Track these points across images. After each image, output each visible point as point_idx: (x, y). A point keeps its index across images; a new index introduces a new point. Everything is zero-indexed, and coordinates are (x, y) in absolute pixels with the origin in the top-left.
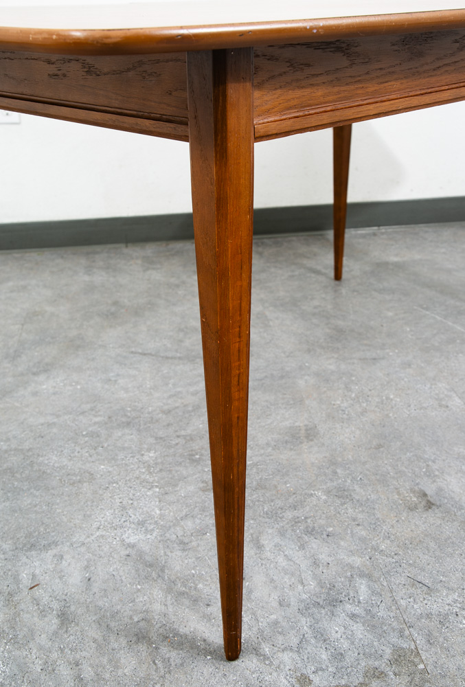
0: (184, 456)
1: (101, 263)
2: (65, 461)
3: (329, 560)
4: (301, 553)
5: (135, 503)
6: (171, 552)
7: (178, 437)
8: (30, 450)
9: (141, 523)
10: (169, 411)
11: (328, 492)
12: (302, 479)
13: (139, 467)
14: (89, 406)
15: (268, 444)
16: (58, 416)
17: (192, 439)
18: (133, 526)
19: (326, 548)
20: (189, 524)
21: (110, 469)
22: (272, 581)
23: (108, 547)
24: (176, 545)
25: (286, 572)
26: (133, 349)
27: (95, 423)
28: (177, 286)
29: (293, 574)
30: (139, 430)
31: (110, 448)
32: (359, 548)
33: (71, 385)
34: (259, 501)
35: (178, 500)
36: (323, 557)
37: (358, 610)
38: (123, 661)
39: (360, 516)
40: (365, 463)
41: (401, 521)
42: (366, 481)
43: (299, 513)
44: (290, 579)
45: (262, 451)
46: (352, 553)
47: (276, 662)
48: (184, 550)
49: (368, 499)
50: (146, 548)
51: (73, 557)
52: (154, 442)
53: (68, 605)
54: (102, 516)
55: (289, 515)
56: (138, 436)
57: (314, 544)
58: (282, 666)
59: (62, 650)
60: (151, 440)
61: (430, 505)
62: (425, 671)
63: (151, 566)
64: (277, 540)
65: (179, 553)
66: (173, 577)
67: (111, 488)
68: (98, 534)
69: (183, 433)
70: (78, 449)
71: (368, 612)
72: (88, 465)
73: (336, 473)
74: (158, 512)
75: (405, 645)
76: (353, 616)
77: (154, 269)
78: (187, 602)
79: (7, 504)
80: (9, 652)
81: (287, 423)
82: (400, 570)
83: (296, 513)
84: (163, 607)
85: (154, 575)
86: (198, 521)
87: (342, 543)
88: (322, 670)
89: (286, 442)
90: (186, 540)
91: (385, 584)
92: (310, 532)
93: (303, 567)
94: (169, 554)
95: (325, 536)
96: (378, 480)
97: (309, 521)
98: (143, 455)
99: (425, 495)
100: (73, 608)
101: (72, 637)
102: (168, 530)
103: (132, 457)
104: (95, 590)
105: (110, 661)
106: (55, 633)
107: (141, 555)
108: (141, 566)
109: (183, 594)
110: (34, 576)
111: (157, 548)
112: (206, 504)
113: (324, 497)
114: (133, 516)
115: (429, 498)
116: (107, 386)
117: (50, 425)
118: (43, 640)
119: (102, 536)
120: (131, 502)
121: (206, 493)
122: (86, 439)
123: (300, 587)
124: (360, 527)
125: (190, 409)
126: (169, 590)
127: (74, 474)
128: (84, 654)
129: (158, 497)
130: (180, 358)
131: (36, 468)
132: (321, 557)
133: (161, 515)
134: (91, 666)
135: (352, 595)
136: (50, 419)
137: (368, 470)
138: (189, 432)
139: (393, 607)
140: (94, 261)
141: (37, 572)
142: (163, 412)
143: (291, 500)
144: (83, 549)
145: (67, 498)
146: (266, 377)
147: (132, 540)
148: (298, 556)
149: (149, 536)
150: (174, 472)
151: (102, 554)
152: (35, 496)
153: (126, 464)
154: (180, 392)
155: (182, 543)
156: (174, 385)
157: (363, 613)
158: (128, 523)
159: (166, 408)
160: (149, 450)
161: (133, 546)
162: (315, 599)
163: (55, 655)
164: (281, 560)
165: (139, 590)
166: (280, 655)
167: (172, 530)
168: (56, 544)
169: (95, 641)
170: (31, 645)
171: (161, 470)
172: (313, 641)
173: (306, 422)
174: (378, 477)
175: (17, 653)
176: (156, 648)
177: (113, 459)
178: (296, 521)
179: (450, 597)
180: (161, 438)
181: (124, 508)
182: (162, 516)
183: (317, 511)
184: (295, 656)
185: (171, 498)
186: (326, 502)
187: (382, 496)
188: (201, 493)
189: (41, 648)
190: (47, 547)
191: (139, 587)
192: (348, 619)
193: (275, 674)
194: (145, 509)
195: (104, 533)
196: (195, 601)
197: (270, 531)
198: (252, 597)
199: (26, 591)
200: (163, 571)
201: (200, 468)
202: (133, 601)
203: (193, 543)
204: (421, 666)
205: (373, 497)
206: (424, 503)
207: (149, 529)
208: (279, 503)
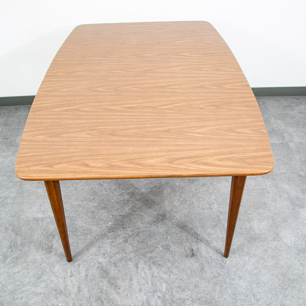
0: (121, 225)
2: (83, 224)
3: (157, 275)
4: (149, 272)
6: (111, 267)
7: (120, 216)
8: (73, 217)
9: (104, 254)
10: (119, 202)
11: (163, 246)
12: (156, 239)
13: (106, 229)
14: (93, 197)
15: (148, 222)
16: (82, 202)
17: (124, 217)
18: (101, 255)
19: (157, 270)
20: (118, 256)
21: (97, 229)
22: (139, 282)
23: (93, 263)
24: (113, 264)
25: (143, 278)
27: (94, 206)
29: (145, 280)
30: (108, 211)
31: (98, 219)
32: (167, 271)
33: (88, 186)
34: (141, 248)
35: (116, 245)
36: (155, 274)
37: (161, 295)
39: (170, 258)
41: (182, 261)
42: (176, 243)
43: (152, 255)
44: (144, 282)
45: (146, 225)
46: (164, 273)
48: (115, 267)
49: (174, 251)
50: (104, 265)
51: (83, 266)
52: (112, 217)
53: (80, 284)
54: (93, 250)
56: (107, 214)
57: (154, 268)
61: (193, 255)
63: (105, 272)
64: (143, 265)
65: (113, 268)
66: (111, 277)
67: (96, 238)
69: (122, 214)
70: (88, 218)
71: (164, 296)
72: (90, 226)
73: (167, 238)
74: (109, 250)
76: (159, 297)
78: (113, 287)
80: (64, 299)
82: (177, 281)
84: (106, 288)
85: (105, 275)
86: (121, 255)
87: (162, 269)
89: (154, 222)
91: (171, 286)
92: (154, 263)
93: (149, 277)
94: (111, 268)
95: (158, 265)
96: (180, 242)
97: (154, 258)
98: (108, 223)
99: (193, 250)
100: (82, 285)
101: (81, 296)
102: (112, 258)
103: (104, 224)
104: (88, 279)
106: (76, 294)
107: (102, 267)
108: (102, 272)
109: (112, 284)
110: (71, 272)
111: (107, 265)
112: (124, 248)
113: (161, 249)
114: (102, 251)
115: (194, 252)
116: (99, 187)
117: (80, 205)
118: (73, 295)
119: (92, 258)
120: (102, 244)
121: (125, 243)
122: (91, 214)
123: (146, 285)
124: (169, 263)
126: (109, 282)
127: (86, 230)
128: (84, 302)
129: (110, 243)
131: (74, 226)
133: (110, 251)
135: (160, 289)
136: (80, 203)
137: (178, 238)
138: (124, 213)
139: (171, 295)
141: (73, 270)
142: (117, 203)
143: (151, 249)
144: (86, 263)
145: (83, 241)
147: (100, 261)
148: (148, 272)
149: (106, 260)
150: (116, 232)
151: (91, 265)
152: (73, 239)
153: (102, 227)
154: (124, 193)
155: (115, 264)
158: (100, 254)
159: (118, 200)
160: (110, 221)
161: (100, 263)
162: (150, 290)
163: (76, 301)
164: (143, 273)
168: (78, 260)
169: (87, 298)
170: (70, 297)
171: (112, 231)
172: (146, 305)
173: (163, 212)
174: (180, 241)
175: (66, 299)
176: (103, 302)
177: (98, 224)
178: (150, 258)
180: (114, 216)
181: (99, 247)
183: (157, 254)
185: (114, 244)
186: (161, 251)
187: (179, 250)
188: (123, 243)
189: (72, 298)
190: (76, 261)
191: (101, 280)
192: (157, 298)
194: (106, 248)
196: (116, 287)
197: (142, 261)
198: (132, 287)
199: (69, 277)
200: (108, 274)
201: (125, 231)
202: (99, 285)
203: (118, 264)
205: (176, 250)
206: (191, 254)
207: (106, 257)
208: (147, 250)
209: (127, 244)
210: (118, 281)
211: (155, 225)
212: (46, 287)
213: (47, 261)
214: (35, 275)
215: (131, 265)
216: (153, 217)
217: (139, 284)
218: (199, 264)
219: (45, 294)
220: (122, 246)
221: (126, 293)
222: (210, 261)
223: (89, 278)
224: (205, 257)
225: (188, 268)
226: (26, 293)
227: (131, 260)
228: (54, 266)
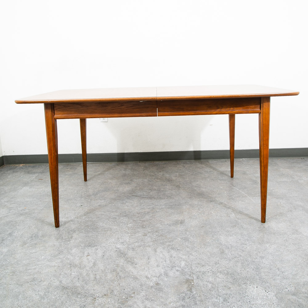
0: (140, 226)
1: (130, 167)
2: (104, 225)
3: (176, 256)
5: (122, 237)
7: (140, 220)
9: (122, 243)
10: (140, 213)
11: (182, 238)
12: (175, 234)
13: (126, 228)
14: (115, 210)
15: (168, 224)
16: (105, 212)
17: (144, 221)
18: (120, 243)
19: (176, 253)
20: (137, 244)
21: (117, 228)
22: (157, 260)
23: (111, 248)
24: (131, 249)
25: (161, 258)
26: (133, 194)
27: (116, 215)
28: (153, 176)
30: (128, 218)
31: (119, 222)
32: (186, 254)
35: (135, 238)
36: (174, 255)
37: (179, 269)
38: (108, 275)
39: (189, 245)
40: (196, 231)
42: (195, 236)
43: (171, 244)
44: (162, 260)
45: (165, 226)
46: (183, 255)
47: (151, 279)
49: (193, 241)
50: (122, 249)
51: (101, 250)
54: (111, 240)
55: (168, 244)
56: (128, 220)
57: (173, 252)
58: (152, 280)
59: (92, 271)
60: (132, 221)
63: (122, 254)
64: (162, 250)
65: (131, 251)
66: (128, 257)
68: (109, 244)
69: (142, 219)
70: (109, 222)
71: (182, 269)
72: (111, 226)
73: (186, 233)
74: (128, 240)
75: (190, 278)
77: (147, 170)
78: (130, 263)
79: (85, 235)
80: (78, 270)
81: (176, 219)
82: (196, 260)
83: (170, 243)
84: (123, 264)
85: (123, 256)
86: (139, 243)
87: (181, 252)
89: (174, 224)
90: (134, 248)
91: (190, 263)
92: (173, 249)
93: (167, 257)
94: (128, 251)
95: (177, 250)
97: (173, 246)
98: (128, 225)
100: (97, 262)
101: (96, 269)
103: (124, 225)
104: (105, 258)
105: (105, 275)
106: (91, 267)
107: (120, 251)
108: (119, 253)
109: (129, 261)
110: (88, 253)
111: (125, 249)
112: (143, 239)
113: (180, 240)
114: (121, 241)
116: (122, 205)
118: (87, 268)
119: (110, 245)
121: (144, 236)
122: (112, 219)
123: (164, 262)
124: (188, 248)
125: (146, 213)
126: (126, 260)
127: (106, 229)
128: (98, 273)
129: (129, 236)
130: (147, 198)
134: (99, 275)
135: (179, 265)
138: (144, 219)
139: (190, 269)
140: (128, 167)
141: (90, 252)
142: (138, 213)
143: (169, 240)
144: (104, 248)
146: (173, 205)
147: (118, 247)
148: (166, 254)
149: (124, 246)
150: (136, 230)
151: (109, 249)
152: (93, 233)
153: (122, 227)
154: (145, 208)
155: (133, 249)
156: (143, 206)
158: (118, 242)
159: (139, 212)
160: (130, 224)
162: (168, 265)
163: (90, 272)
164: (161, 255)
165: (117, 259)
166: (153, 278)
167: (131, 245)
168: (96, 246)
169: (102, 270)
170: (84, 269)
171: (132, 229)
172: (163, 275)
173: (182, 219)
175: (80, 270)
176: (118, 273)
177: (118, 225)
178: (169, 245)
180: (135, 220)
181: (118, 238)
182: (129, 241)
183: (176, 243)
184: (157, 278)
185: (133, 237)
187: (198, 240)
188: (142, 236)
189: (87, 270)
190: (94, 247)
192: (176, 271)
193: (150, 282)
194: (125, 239)
196: (133, 263)
197: (160, 247)
198: (150, 264)
199: (86, 256)
200: (125, 255)
201: (144, 229)
202: (115, 262)
203: (136, 249)
204: (193, 283)
207: (124, 244)
208: (166, 240)
209: (146, 237)
210: (135, 260)
211: (174, 226)
212: (62, 262)
213: (66, 246)
214: (52, 254)
215: (149, 249)
216: (172, 221)
217: (157, 262)
218: (219, 249)
219: (59, 266)
220: (141, 238)
221: (143, 267)
222: (230, 247)
224: (225, 245)
225: (208, 252)
226: (40, 266)
227: (149, 246)
228: (71, 249)
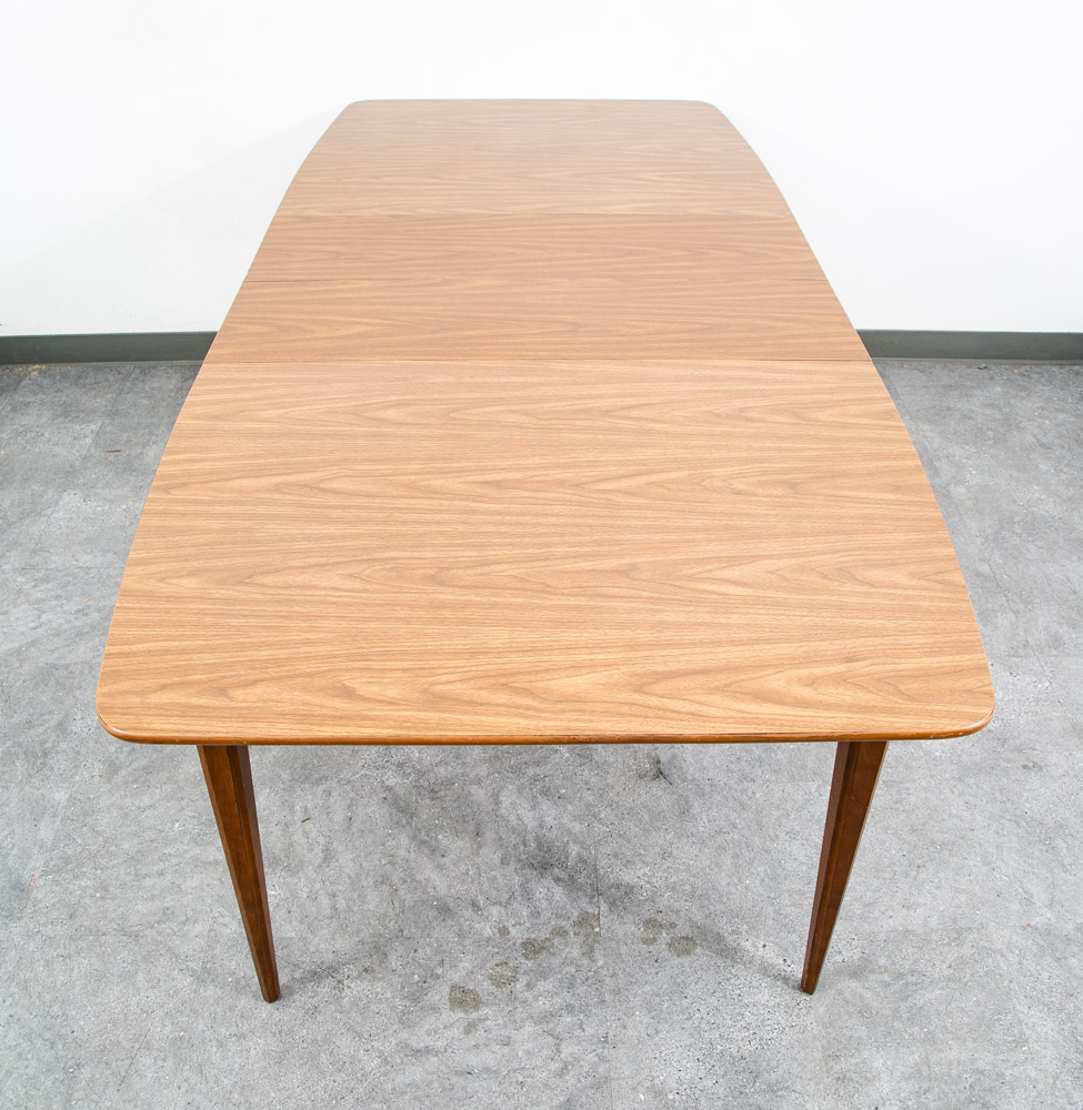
3: (553, 823)
4: (530, 814)
6: (422, 799)
9: (401, 765)
18: (393, 767)
19: (554, 811)
20: (441, 771)
22: (501, 839)
23: (369, 787)
24: (426, 793)
25: (514, 830)
29: (519, 835)
32: (582, 814)
36: (549, 820)
37: (563, 875)
38: (369, 898)
39: (593, 780)
41: (627, 789)
43: (539, 771)
44: (515, 838)
46: (575, 818)
47: (486, 914)
48: (433, 799)
50: (401, 792)
51: (339, 795)
53: (331, 841)
54: (368, 754)
55: (531, 771)
57: (545, 805)
58: (490, 918)
59: (324, 882)
61: (660, 774)
62: (599, 934)
63: (403, 811)
64: (514, 797)
65: (428, 801)
66: (419, 826)
68: (362, 773)
71: (571, 877)
74: (417, 755)
75: (590, 911)
76: (558, 880)
78: (426, 851)
80: (284, 878)
82: (610, 839)
84: (407, 853)
85: (404, 821)
86: (450, 769)
87: (569, 807)
88: (520, 924)
90: (436, 788)
91: (593, 852)
92: (545, 792)
94: (419, 801)
95: (556, 798)
97: (547, 780)
99: (659, 762)
100: (335, 845)
101: (332, 872)
102: (423, 775)
104: (355, 830)
105: (359, 896)
106: (320, 866)
107: (396, 799)
108: (394, 811)
109: (424, 842)
110: (306, 810)
111: (411, 793)
113: (567, 755)
114: (395, 758)
115: (661, 766)
118: (309, 870)
119: (366, 775)
123: (522, 848)
124: (589, 792)
126: (414, 838)
128: (340, 887)
132: (547, 819)
133: (419, 758)
134: (344, 898)
135: (562, 859)
139: (592, 875)
141: (309, 806)
144: (348, 788)
147: (390, 783)
148: (528, 815)
149: (405, 781)
151: (363, 793)
155: (433, 791)
157: (566, 878)
158: (389, 765)
161: (389, 789)
162: (531, 860)
163: (318, 886)
165: (389, 834)
166: (491, 908)
167: (426, 776)
168: (325, 778)
169: (349, 877)
170: (301, 874)
172: (519, 899)
175: (289, 879)
176: (396, 890)
178: (536, 779)
179: (642, 871)
183: (557, 770)
184: (502, 910)
186: (568, 759)
187: (620, 760)
189: (307, 878)
190: (318, 782)
191: (390, 831)
192: (552, 882)
193: (483, 923)
195: (368, 772)
196: (433, 851)
197: (510, 787)
198: (481, 853)
199: (299, 822)
200: (411, 818)
202: (384, 844)
203: (441, 793)
204: (597, 930)
205: (612, 759)
206: (654, 771)
207: (407, 772)
210: (440, 837)
217: (501, 846)
218: (675, 797)
221: (463, 868)
222: (708, 790)
223: (356, 826)
224: (694, 780)
225: (644, 807)
226: (175, 861)
227: (479, 781)
